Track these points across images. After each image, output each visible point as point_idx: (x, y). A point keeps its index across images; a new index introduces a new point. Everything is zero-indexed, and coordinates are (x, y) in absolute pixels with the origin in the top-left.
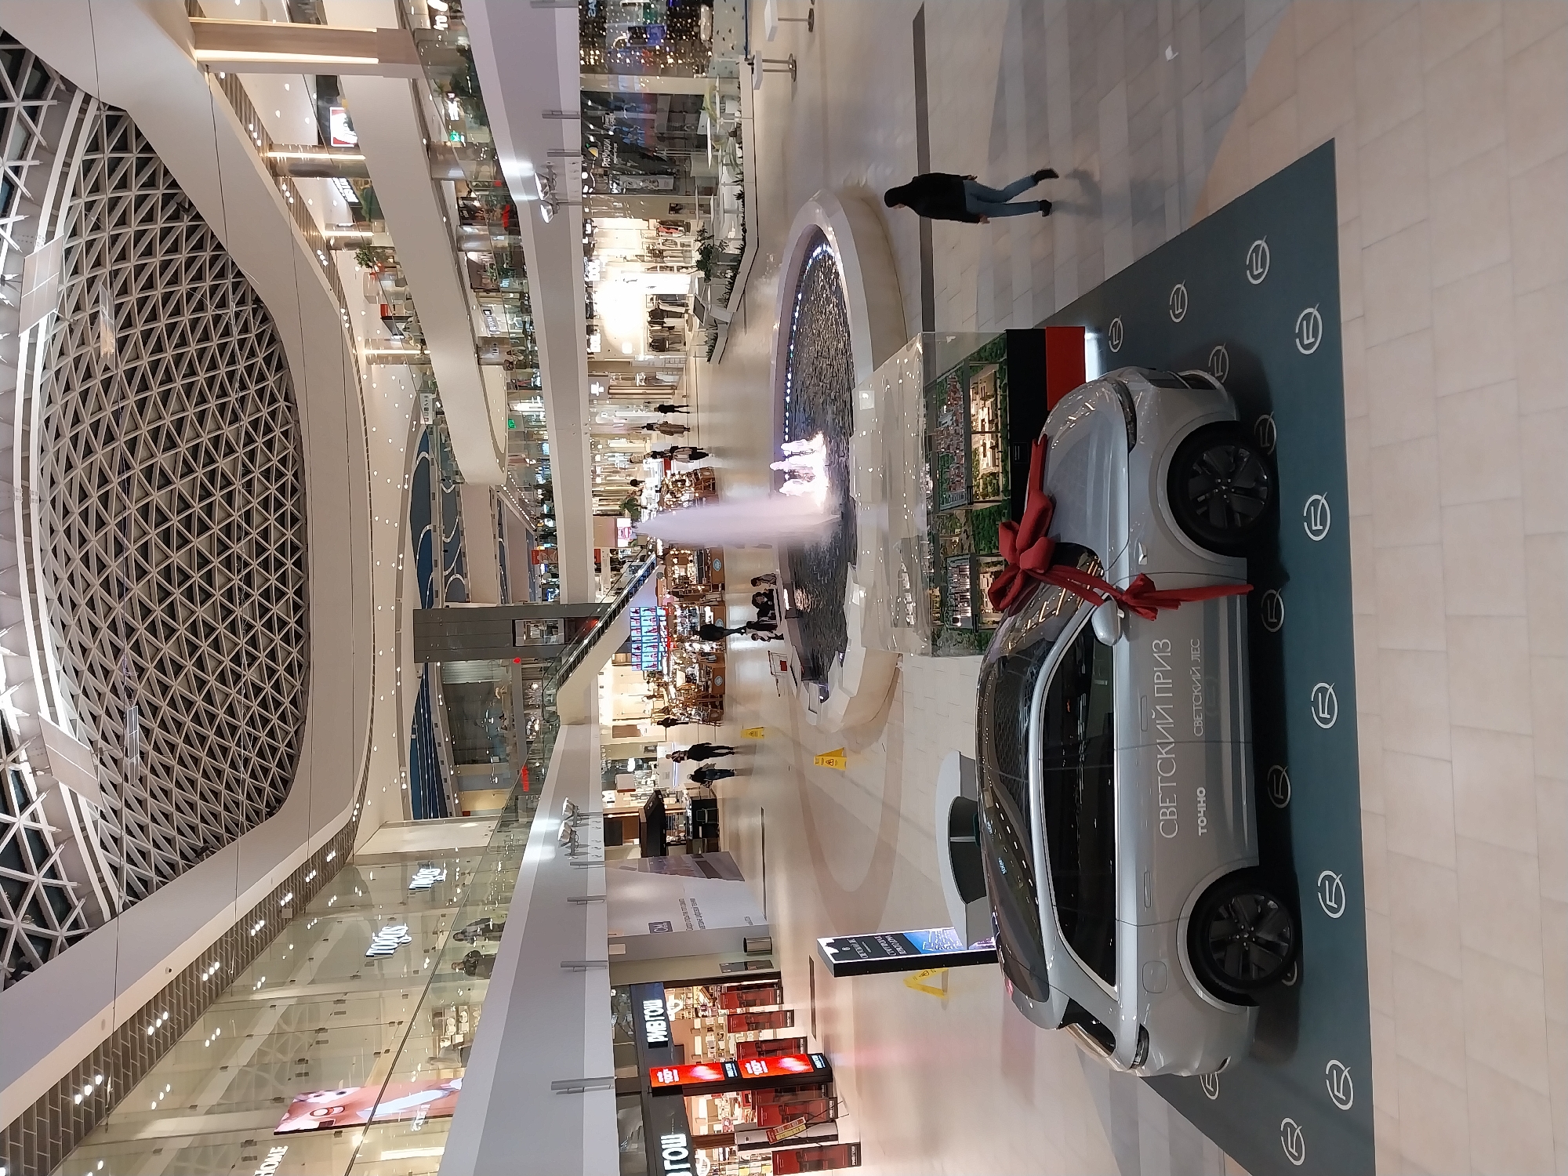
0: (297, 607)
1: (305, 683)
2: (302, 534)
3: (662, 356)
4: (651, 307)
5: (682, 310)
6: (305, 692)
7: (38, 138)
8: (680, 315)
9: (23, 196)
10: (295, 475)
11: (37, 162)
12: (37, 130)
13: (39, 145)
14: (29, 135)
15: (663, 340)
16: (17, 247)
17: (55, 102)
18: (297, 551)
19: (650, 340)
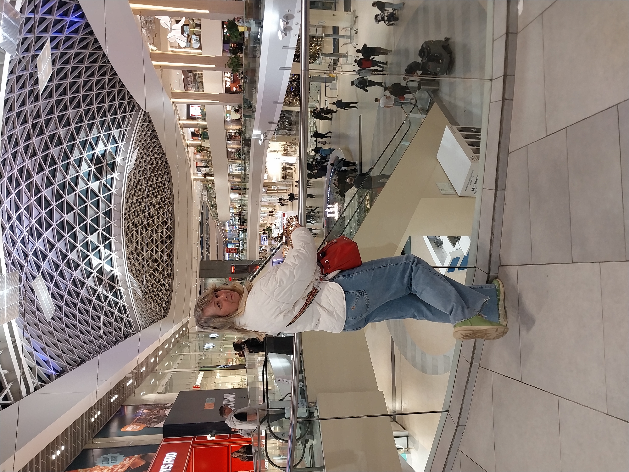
0: (170, 256)
1: (172, 279)
2: (173, 233)
3: (286, 181)
4: (283, 166)
5: (293, 167)
6: (172, 282)
7: (131, 122)
8: (291, 169)
9: (127, 137)
10: (171, 215)
11: (130, 128)
12: (131, 120)
13: (131, 123)
14: (129, 121)
15: (286, 176)
16: (124, 150)
17: (135, 112)
18: (171, 238)
19: (282, 176)
